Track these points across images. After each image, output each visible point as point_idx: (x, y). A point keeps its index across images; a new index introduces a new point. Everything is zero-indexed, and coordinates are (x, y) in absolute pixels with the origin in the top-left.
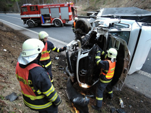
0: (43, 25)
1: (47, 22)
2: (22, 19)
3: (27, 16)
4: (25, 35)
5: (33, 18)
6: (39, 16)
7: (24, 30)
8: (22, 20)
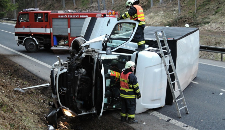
0: (53, 48)
1: (63, 43)
2: (17, 34)
3: (27, 30)
4: (16, 63)
5: (36, 35)
6: (48, 31)
7: (15, 55)
8: (16, 37)
